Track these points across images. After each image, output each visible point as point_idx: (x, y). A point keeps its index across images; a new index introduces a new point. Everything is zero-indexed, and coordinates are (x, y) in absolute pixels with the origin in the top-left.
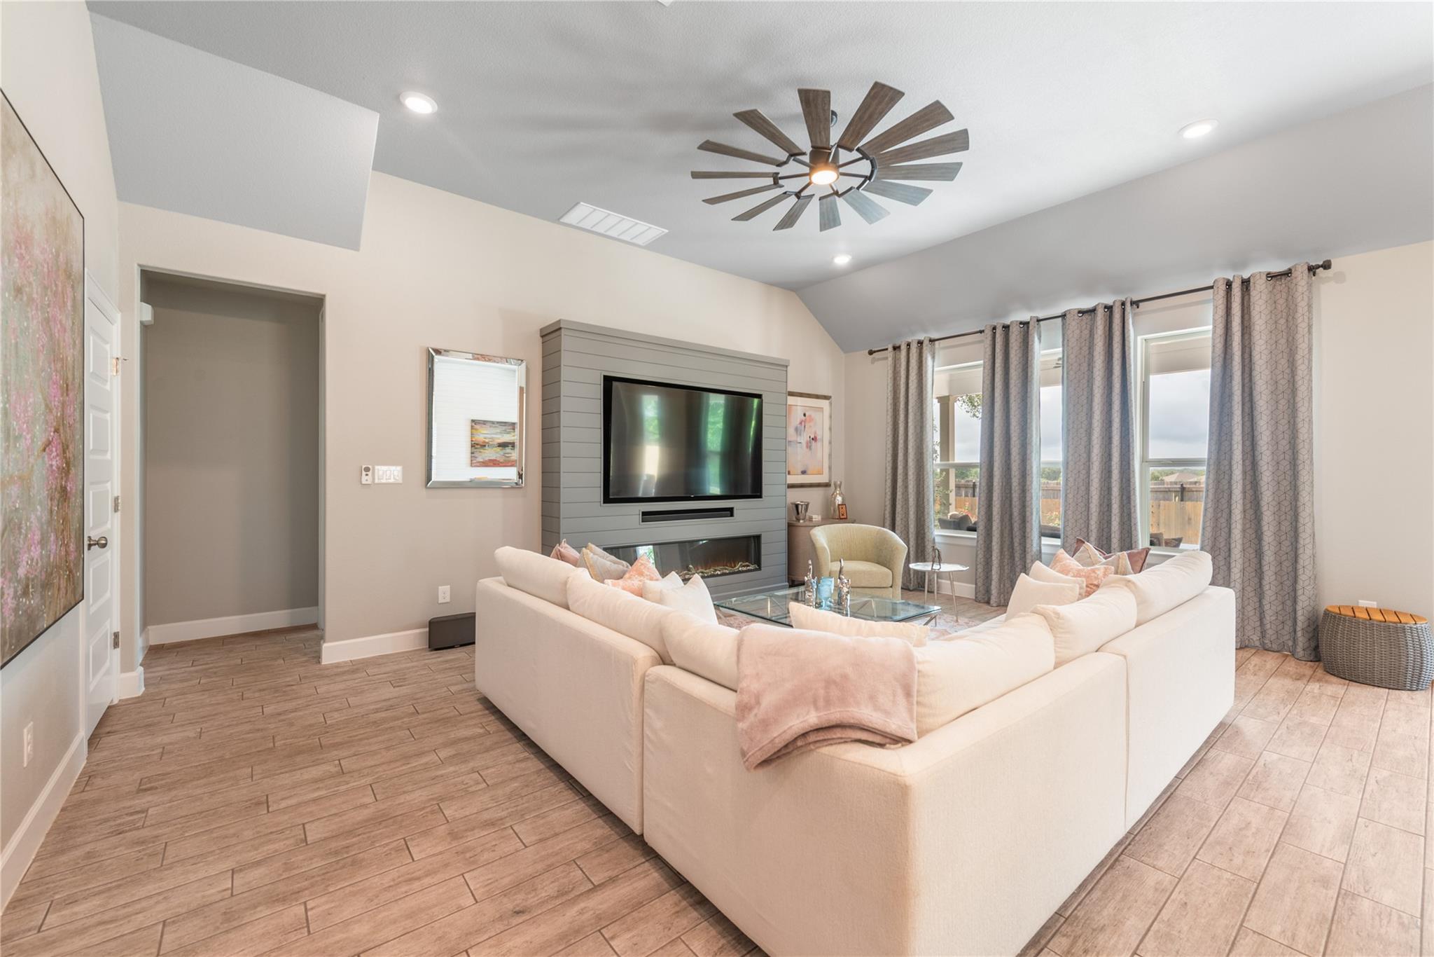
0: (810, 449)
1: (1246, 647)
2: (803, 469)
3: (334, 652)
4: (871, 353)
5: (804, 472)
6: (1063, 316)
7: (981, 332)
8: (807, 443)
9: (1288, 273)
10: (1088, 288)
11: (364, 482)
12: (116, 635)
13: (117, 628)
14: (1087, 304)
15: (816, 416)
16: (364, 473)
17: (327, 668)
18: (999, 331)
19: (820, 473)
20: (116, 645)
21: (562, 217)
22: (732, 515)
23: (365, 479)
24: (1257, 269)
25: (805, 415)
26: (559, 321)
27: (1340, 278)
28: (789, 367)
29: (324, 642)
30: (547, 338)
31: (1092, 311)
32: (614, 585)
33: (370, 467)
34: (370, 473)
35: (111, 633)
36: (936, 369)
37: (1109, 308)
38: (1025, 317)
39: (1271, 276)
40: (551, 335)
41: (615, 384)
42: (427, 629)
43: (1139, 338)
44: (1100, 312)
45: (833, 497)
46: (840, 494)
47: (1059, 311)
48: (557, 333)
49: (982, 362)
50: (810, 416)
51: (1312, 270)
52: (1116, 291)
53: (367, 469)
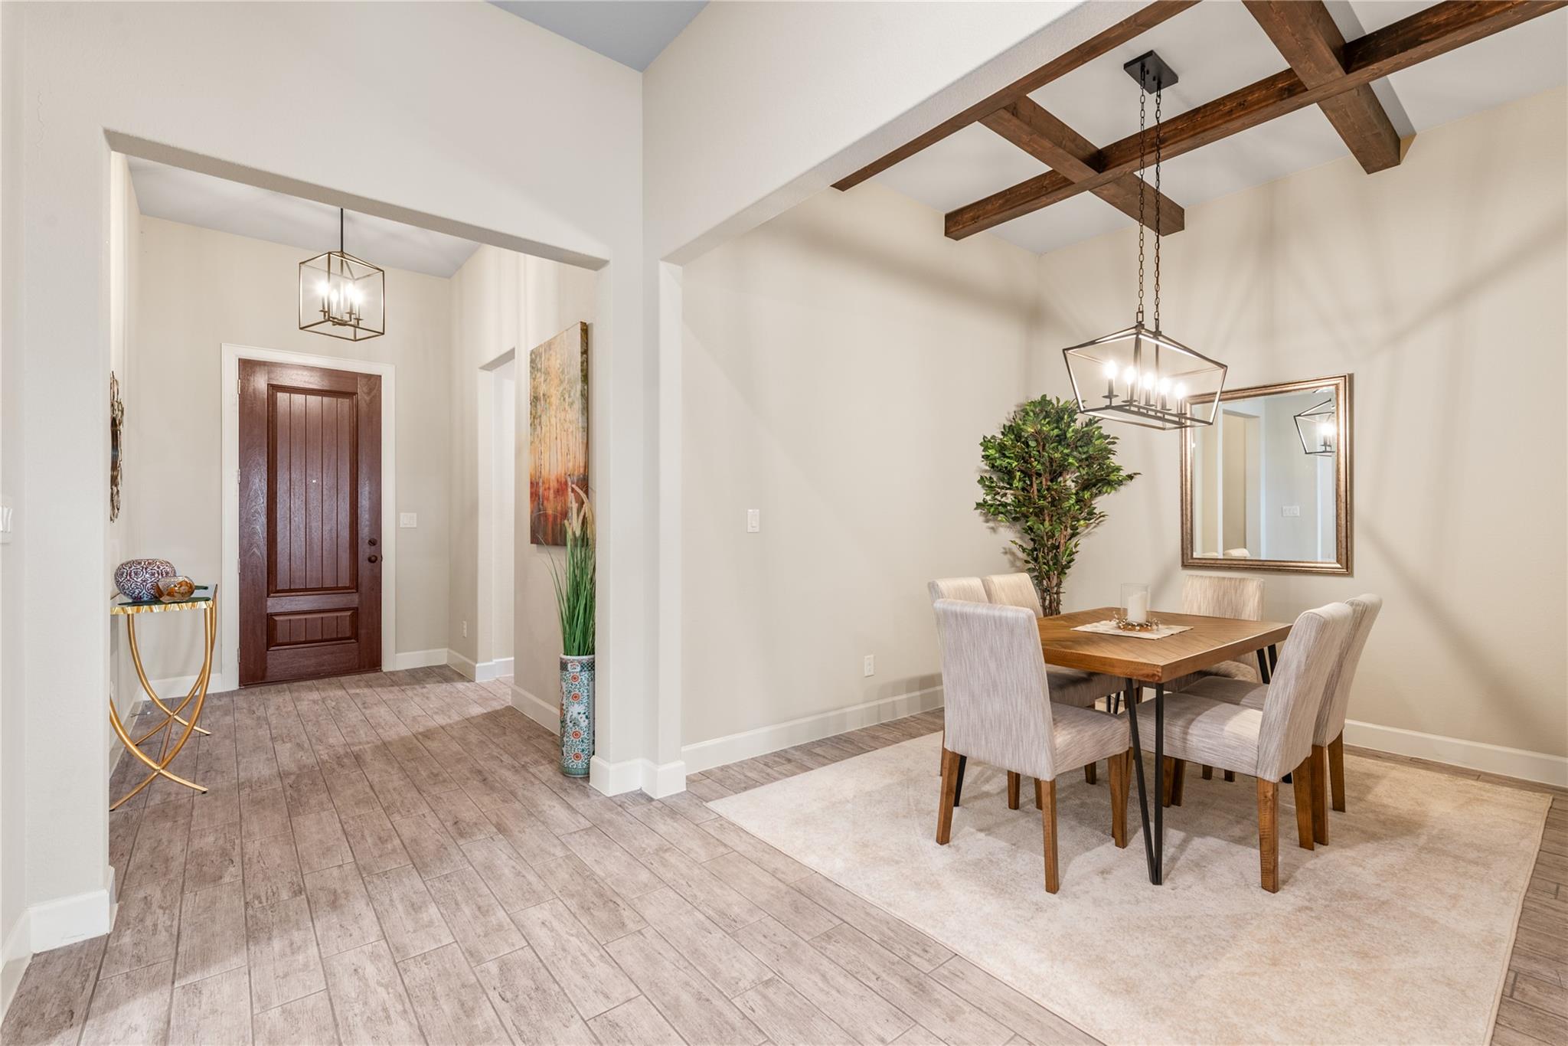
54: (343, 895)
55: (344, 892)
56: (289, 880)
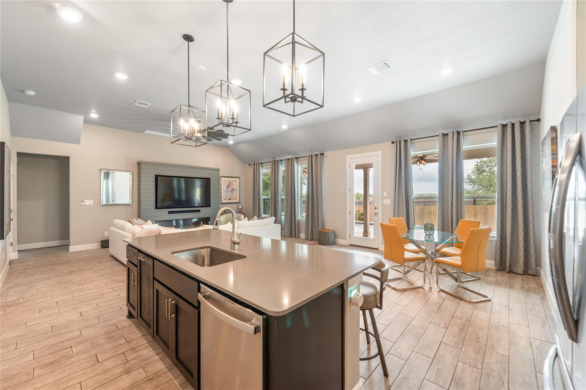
0: (232, 192)
1: (313, 240)
2: (229, 198)
3: (72, 249)
4: (249, 165)
5: (230, 199)
6: (285, 160)
8: (231, 191)
9: (318, 155)
11: (81, 204)
12: (12, 243)
13: (12, 242)
14: (289, 157)
15: (234, 183)
16: (81, 202)
17: (70, 252)
18: (273, 162)
19: (236, 199)
20: (12, 245)
21: (143, 132)
22: (200, 212)
23: (82, 204)
24: (314, 154)
25: (230, 183)
26: (140, 161)
27: (326, 157)
28: (220, 170)
29: (70, 246)
30: (139, 165)
32: (137, 226)
33: (83, 200)
34: (83, 202)
35: (9, 243)
36: (263, 171)
37: (292, 159)
38: (278, 159)
40: (139, 164)
41: (158, 177)
42: (101, 243)
43: (299, 167)
44: (290, 159)
45: (239, 206)
46: (241, 206)
47: (285, 158)
48: (140, 164)
49: (270, 170)
50: (232, 183)
51: (321, 155)
52: (294, 155)
53: (82, 201)
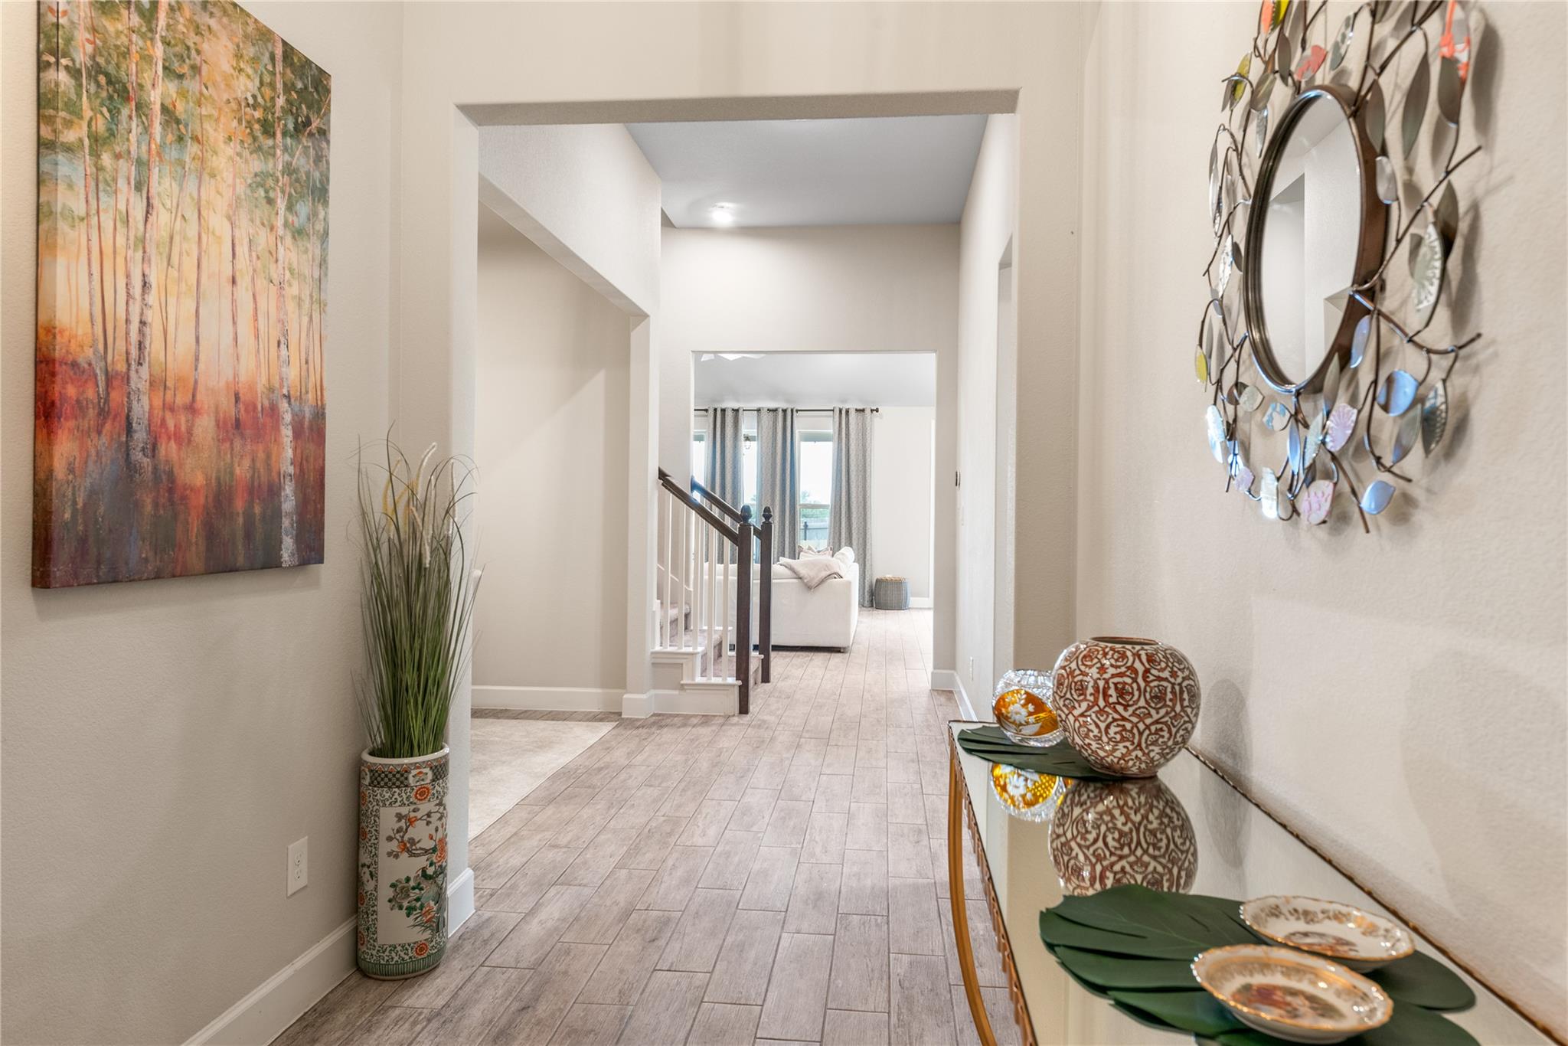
6: (759, 410)
7: (706, 410)
9: (863, 410)
10: (773, 395)
14: (773, 406)
18: (719, 413)
24: (852, 406)
27: (881, 417)
31: (775, 410)
37: (784, 411)
38: (736, 406)
39: (857, 410)
44: (780, 412)
47: (755, 406)
51: (872, 411)
52: (788, 401)
54: (809, 902)
55: (807, 905)
56: (847, 933)
